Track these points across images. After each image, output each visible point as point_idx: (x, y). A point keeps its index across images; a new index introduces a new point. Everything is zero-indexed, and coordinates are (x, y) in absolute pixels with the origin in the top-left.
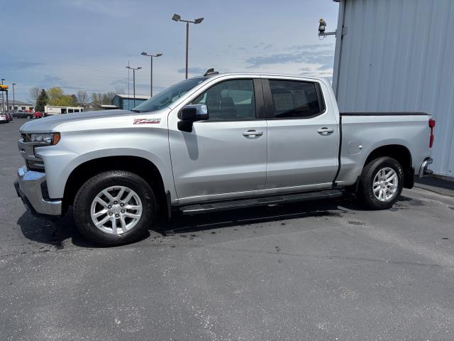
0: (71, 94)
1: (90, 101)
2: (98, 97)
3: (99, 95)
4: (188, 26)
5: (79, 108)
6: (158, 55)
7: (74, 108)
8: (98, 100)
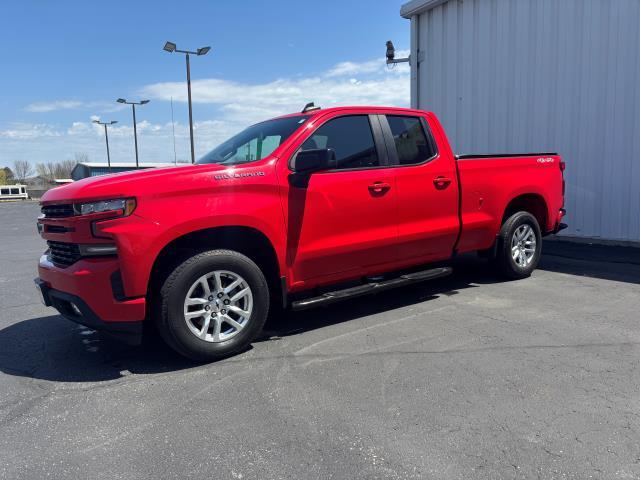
0: (4, 167)
1: (36, 175)
2: (47, 168)
3: (50, 166)
4: (187, 58)
5: (19, 186)
6: (143, 103)
7: (10, 187)
8: (48, 172)
